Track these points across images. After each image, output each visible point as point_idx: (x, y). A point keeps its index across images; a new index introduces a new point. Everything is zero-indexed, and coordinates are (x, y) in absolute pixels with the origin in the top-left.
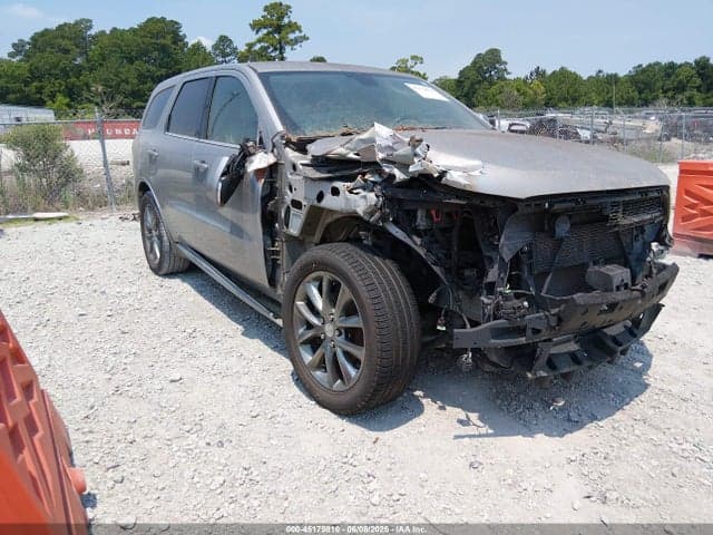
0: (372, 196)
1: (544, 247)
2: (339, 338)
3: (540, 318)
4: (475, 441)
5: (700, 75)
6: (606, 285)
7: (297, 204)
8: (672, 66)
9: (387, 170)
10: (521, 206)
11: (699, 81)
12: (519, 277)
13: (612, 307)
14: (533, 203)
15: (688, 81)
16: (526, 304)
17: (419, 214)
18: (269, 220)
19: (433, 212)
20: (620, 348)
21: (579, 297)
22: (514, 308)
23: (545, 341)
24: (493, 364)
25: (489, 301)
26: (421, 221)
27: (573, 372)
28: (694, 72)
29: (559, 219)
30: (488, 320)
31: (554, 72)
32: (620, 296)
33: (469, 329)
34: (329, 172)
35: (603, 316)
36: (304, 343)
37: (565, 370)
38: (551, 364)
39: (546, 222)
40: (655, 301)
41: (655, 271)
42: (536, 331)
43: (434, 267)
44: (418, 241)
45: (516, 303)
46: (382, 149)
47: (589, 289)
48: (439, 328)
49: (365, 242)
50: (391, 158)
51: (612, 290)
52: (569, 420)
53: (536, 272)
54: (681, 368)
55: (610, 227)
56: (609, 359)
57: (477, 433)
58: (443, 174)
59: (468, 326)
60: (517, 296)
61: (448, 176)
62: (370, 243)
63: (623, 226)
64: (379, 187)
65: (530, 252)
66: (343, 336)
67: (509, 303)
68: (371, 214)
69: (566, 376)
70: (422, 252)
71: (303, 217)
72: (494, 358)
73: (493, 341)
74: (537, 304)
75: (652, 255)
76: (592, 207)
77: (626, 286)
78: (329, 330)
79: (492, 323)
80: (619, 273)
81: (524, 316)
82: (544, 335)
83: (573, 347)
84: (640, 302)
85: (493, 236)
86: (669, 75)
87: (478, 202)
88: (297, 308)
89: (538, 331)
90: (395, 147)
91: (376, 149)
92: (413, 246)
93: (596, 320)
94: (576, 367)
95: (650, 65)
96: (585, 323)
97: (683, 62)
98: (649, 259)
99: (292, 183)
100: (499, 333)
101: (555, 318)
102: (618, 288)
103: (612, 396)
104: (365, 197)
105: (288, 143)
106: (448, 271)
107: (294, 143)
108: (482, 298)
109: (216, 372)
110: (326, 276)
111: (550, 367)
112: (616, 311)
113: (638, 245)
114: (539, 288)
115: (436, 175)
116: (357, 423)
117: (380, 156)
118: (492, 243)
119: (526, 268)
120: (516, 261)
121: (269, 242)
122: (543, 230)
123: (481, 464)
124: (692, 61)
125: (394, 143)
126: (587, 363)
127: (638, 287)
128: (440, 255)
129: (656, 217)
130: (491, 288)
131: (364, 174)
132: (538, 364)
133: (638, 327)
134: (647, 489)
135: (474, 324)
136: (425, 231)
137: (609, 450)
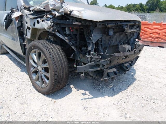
0: (49, 22)
1: (106, 39)
2: (42, 71)
3: (104, 61)
4: (86, 100)
5: (140, 7)
6: (124, 50)
7: (28, 28)
8: (135, 5)
9: (53, 13)
10: (98, 24)
11: (140, 8)
12: (98, 49)
13: (126, 57)
14: (102, 23)
15: (138, 8)
16: (100, 57)
17: (66, 29)
18: (21, 34)
19: (71, 28)
20: (127, 69)
21: (116, 54)
22: (96, 58)
23: (106, 68)
24: (91, 76)
25: (89, 57)
26: (67, 32)
27: (115, 77)
28: (139, 6)
29: (110, 30)
30: (88, 63)
31: (109, 6)
32: (128, 53)
33: (83, 66)
34: (36, 16)
35: (123, 60)
36: (33, 72)
37: (112, 77)
38: (108, 75)
39: (106, 31)
40: (137, 55)
41: (137, 46)
42: (103, 66)
43: (72, 47)
44: (66, 38)
45: (97, 57)
46: (51, 5)
47: (119, 52)
48: (74, 66)
49: (51, 40)
50: (54, 8)
51: (126, 52)
52: (114, 91)
53: (103, 47)
54: (143, 74)
55: (125, 33)
56: (124, 72)
57: (88, 98)
58: (71, 12)
59: (83, 65)
60: (98, 55)
61: (73, 13)
62: (53, 40)
63: (129, 32)
64: (52, 19)
65: (101, 41)
66: (44, 70)
67: (95, 57)
68: (50, 29)
69: (112, 78)
70: (67, 41)
71: (31, 32)
72: (91, 75)
73: (90, 69)
74: (103, 57)
75: (136, 42)
76: (120, 26)
77: (130, 51)
78: (40, 68)
79: (90, 63)
80: (128, 47)
81: (100, 61)
82: (106, 66)
83: (115, 70)
84: (134, 55)
85: (90, 36)
86: (134, 7)
87: (84, 23)
88: (30, 61)
89: (104, 65)
90: (56, 4)
91: (49, 5)
92: (65, 40)
93: (121, 61)
94: (115, 76)
95: (130, 4)
96: (118, 62)
97: (137, 4)
98: (136, 43)
99: (27, 21)
100: (92, 67)
101: (109, 61)
102: (127, 51)
103: (125, 82)
104: (47, 23)
105: (25, 8)
106: (76, 48)
107: (27, 8)
108: (87, 56)
109: (7, 83)
110: (37, 51)
111: (108, 76)
112: (127, 58)
113: (132, 39)
114: (104, 52)
115: (69, 13)
116: (49, 97)
117: (51, 8)
118: (90, 38)
119: (100, 46)
120: (97, 43)
121: (22, 41)
122: (105, 34)
123: (87, 107)
124: (139, 4)
125: (55, 3)
126: (118, 74)
127: (133, 51)
128: (74, 43)
129: (137, 31)
130: (89, 52)
131: (46, 15)
132: (104, 76)
133: (132, 63)
134: (137, 112)
135: (85, 64)
136: (69, 35)
137: (125, 100)
